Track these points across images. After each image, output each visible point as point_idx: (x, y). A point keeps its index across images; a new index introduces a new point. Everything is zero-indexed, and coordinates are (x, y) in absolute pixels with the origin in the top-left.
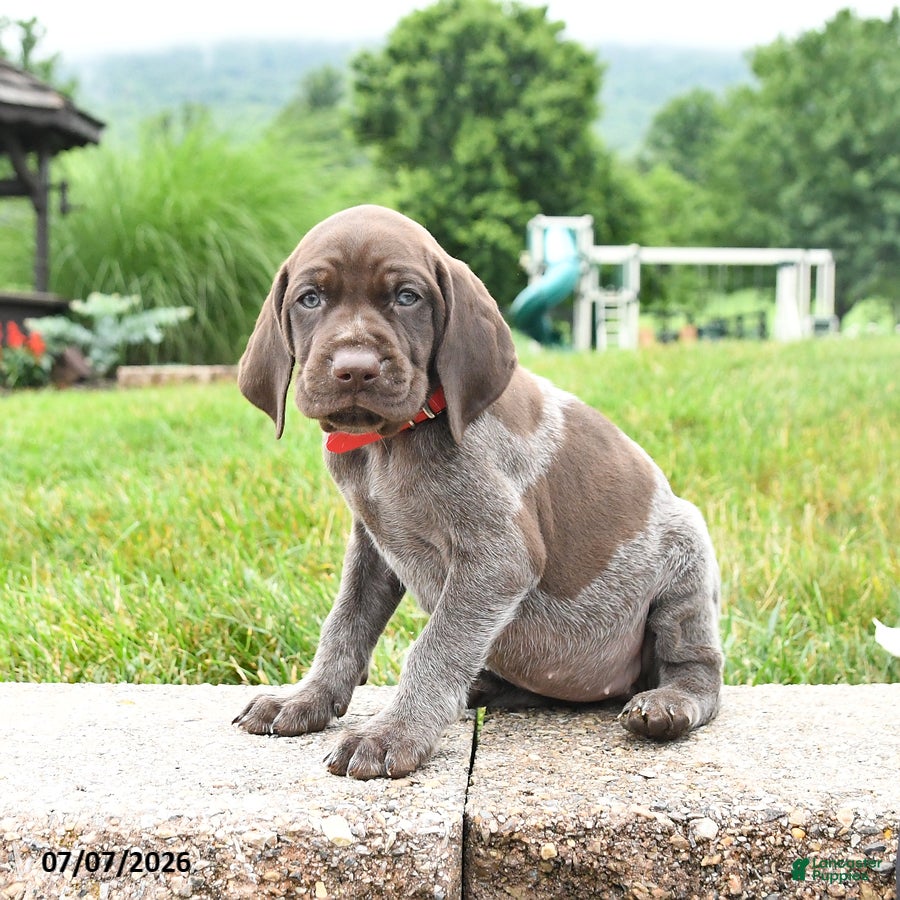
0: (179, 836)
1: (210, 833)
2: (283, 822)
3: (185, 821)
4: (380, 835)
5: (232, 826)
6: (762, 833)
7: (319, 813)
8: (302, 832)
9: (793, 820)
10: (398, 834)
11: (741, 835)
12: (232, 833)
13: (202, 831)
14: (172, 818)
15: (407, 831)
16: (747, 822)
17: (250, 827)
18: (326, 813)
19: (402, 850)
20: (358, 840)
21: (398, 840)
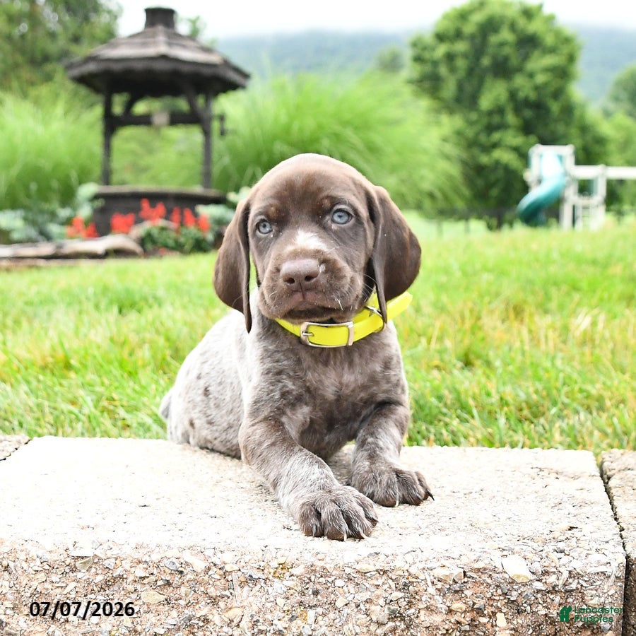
0: (377, 571)
1: (405, 569)
2: (468, 560)
3: (382, 557)
4: (554, 573)
5: (424, 563)
7: (499, 553)
8: (485, 569)
10: (570, 572)
12: (424, 569)
13: (397, 567)
14: (371, 554)
15: (578, 570)
17: (439, 564)
18: (505, 553)
19: (574, 586)
20: (535, 577)
21: (570, 577)
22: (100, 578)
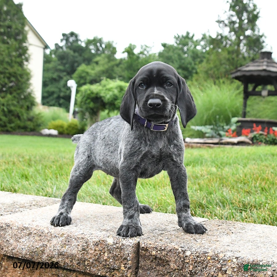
1: (87, 238)
3: (83, 235)
4: (118, 244)
6: (200, 256)
8: (104, 240)
9: (208, 254)
10: (122, 244)
11: (195, 256)
12: (91, 239)
14: (81, 234)
15: (124, 244)
16: (198, 253)
17: (95, 238)
19: (122, 248)
20: (114, 244)
21: (122, 245)
22: (28, 232)
